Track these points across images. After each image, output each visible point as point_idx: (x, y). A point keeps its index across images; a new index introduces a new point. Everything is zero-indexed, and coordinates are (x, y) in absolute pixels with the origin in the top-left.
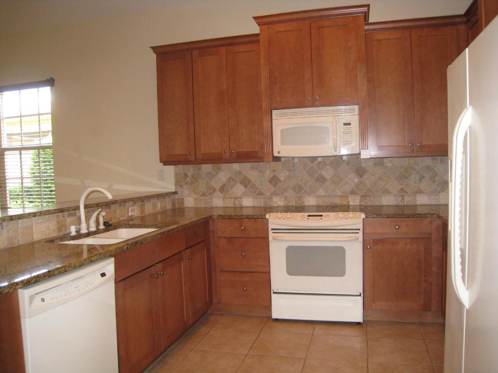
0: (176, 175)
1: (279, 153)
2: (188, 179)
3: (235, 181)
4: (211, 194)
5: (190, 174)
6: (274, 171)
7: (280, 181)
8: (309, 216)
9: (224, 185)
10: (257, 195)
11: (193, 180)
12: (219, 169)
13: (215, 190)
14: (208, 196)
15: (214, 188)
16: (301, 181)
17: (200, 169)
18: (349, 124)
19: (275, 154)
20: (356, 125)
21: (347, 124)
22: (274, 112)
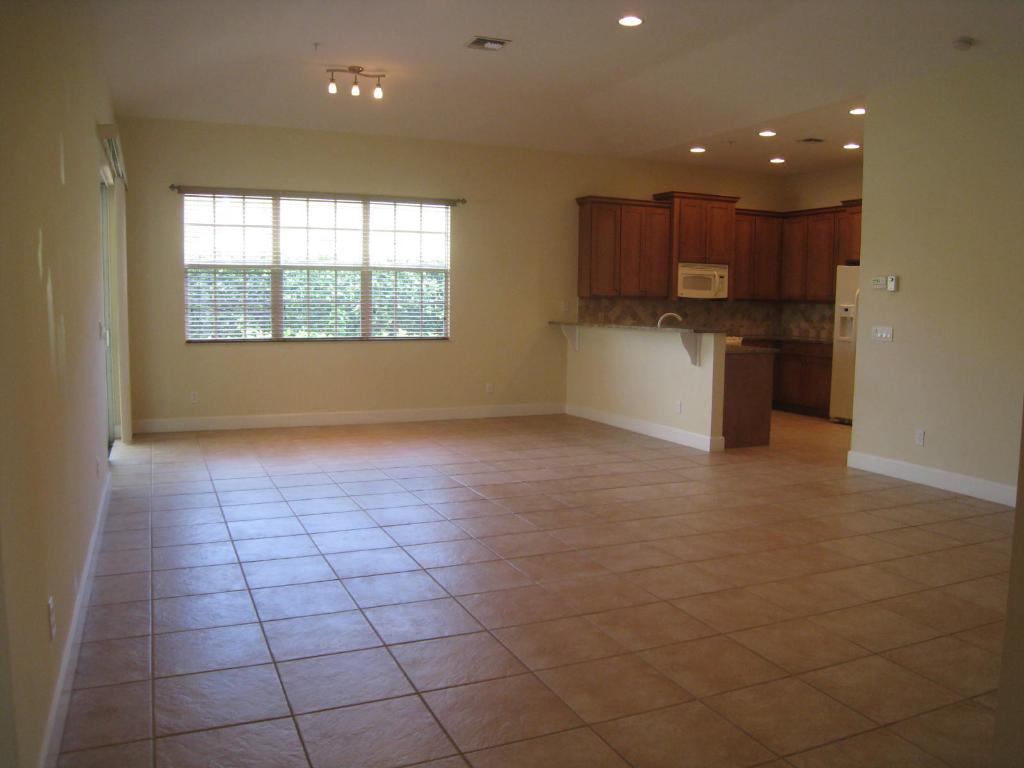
1: (682, 294)
18: (723, 277)
19: (679, 295)
20: (726, 278)
21: (721, 277)
22: (680, 265)
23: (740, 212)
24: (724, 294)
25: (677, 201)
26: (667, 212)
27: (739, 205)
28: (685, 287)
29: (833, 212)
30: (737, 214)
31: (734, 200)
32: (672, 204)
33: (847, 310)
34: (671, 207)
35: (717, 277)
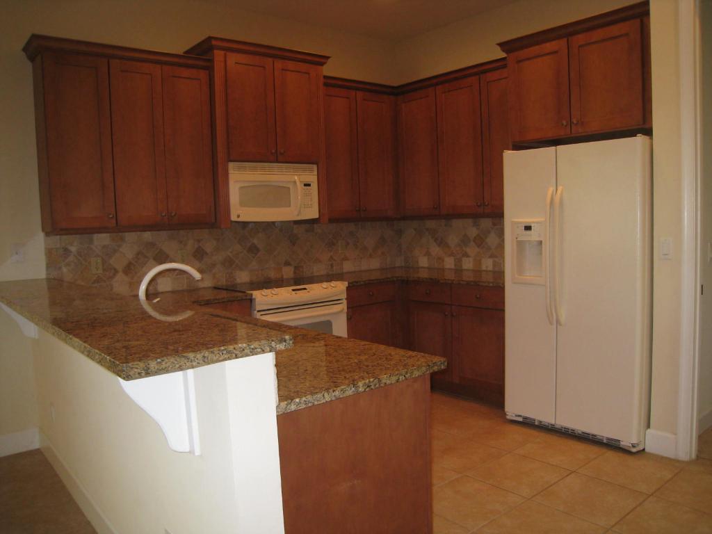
0: (49, 253)
1: (238, 216)
2: (71, 258)
3: (146, 257)
4: (111, 278)
5: (73, 249)
6: (199, 241)
7: (207, 254)
8: (293, 290)
9: (130, 264)
10: (177, 275)
11: (80, 258)
12: (122, 239)
13: (116, 271)
14: (105, 281)
15: (115, 269)
16: (231, 252)
17: (91, 241)
18: (309, 185)
19: (234, 218)
20: (315, 186)
21: (307, 185)
22: (231, 165)
23: (332, 83)
24: (313, 213)
25: (218, 55)
26: (203, 75)
27: (329, 70)
28: (243, 204)
29: (475, 74)
30: (326, 84)
31: (321, 60)
32: (211, 61)
33: (528, 228)
34: (209, 68)
35: (298, 183)
